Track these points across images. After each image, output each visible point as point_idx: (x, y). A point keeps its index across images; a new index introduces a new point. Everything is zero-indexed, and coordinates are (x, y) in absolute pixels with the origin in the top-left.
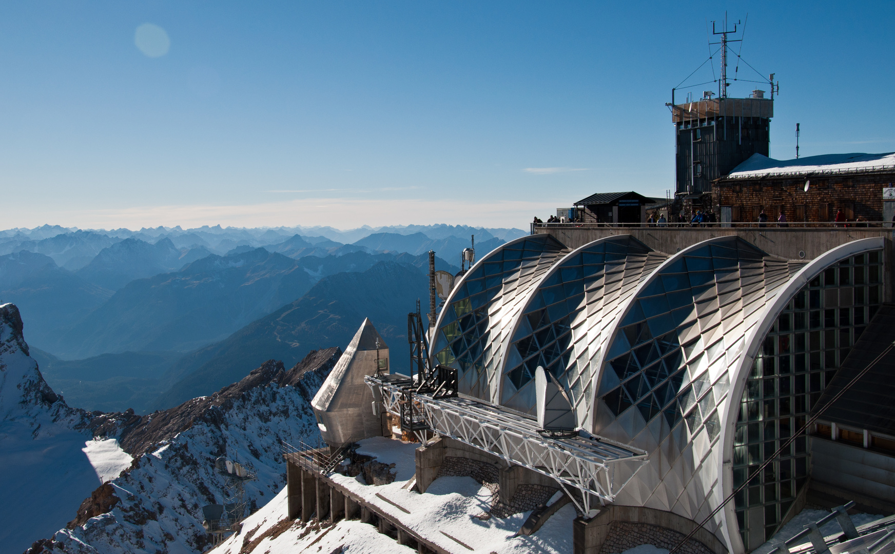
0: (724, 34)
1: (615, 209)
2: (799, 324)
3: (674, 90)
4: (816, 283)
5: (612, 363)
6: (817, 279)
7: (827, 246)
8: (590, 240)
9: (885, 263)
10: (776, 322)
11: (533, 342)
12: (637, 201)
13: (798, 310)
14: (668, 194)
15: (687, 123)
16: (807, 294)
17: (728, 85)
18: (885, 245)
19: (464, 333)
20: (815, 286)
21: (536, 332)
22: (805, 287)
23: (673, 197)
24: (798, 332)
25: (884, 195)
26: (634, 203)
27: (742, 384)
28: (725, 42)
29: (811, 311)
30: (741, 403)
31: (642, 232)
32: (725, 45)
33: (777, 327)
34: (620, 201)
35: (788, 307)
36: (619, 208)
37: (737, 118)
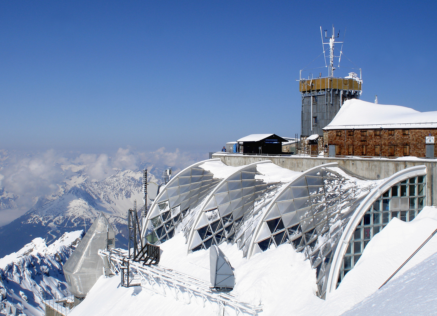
2: (376, 220)
4: (387, 195)
5: (259, 244)
6: (387, 192)
7: (393, 172)
8: (247, 164)
9: (427, 183)
10: (362, 218)
11: (209, 229)
12: (277, 140)
13: (375, 212)
14: (296, 136)
15: (309, 92)
16: (381, 202)
18: (427, 172)
20: (386, 197)
22: (380, 197)
24: (376, 225)
25: (426, 141)
26: (275, 141)
29: (384, 212)
30: (340, 270)
31: (280, 160)
33: (363, 222)
34: (266, 140)
35: (369, 210)
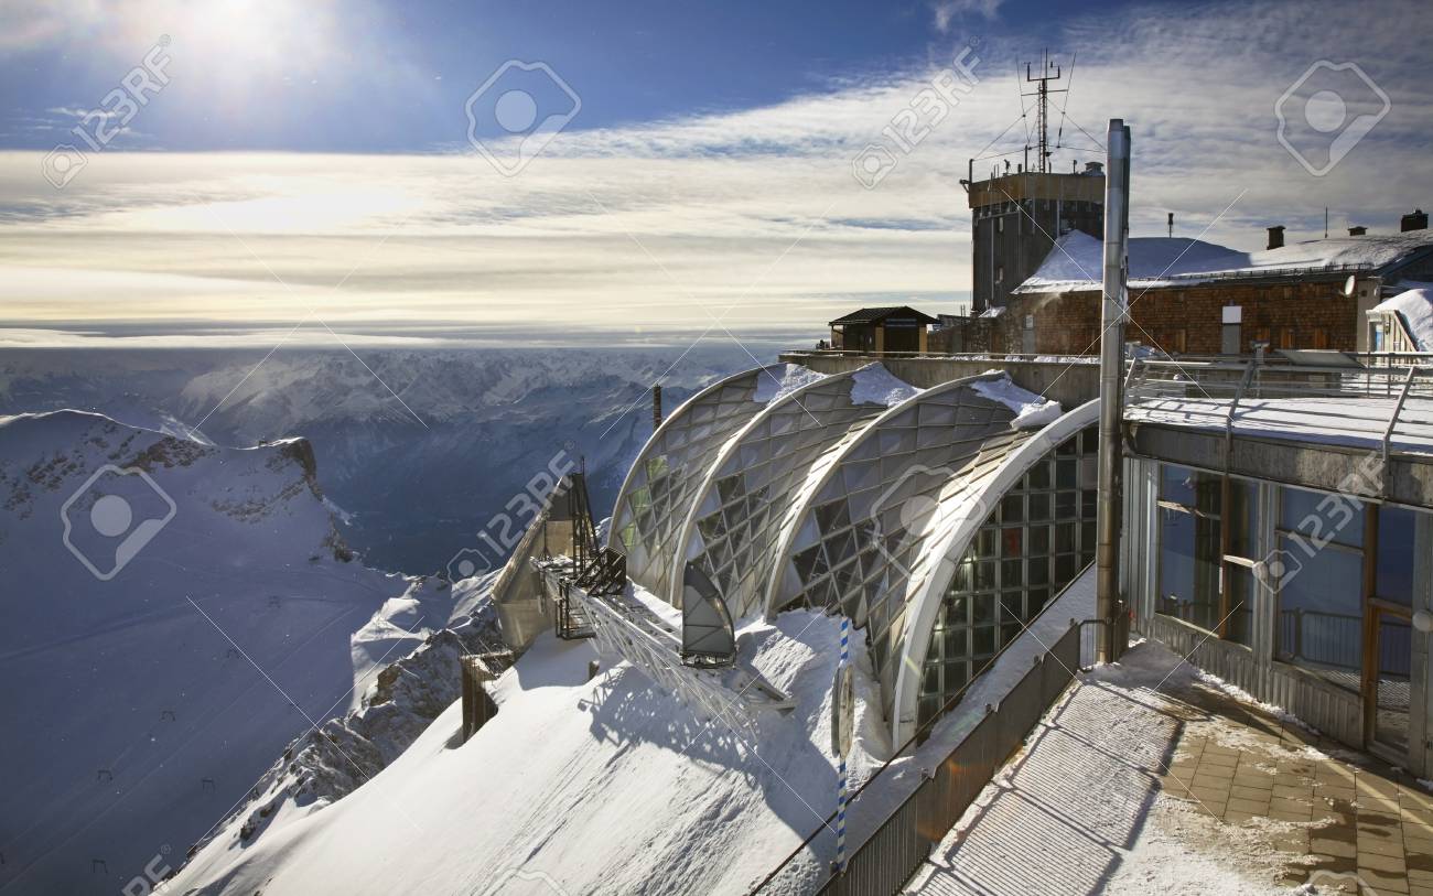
0: (1044, 80)
1: (880, 332)
2: (1039, 509)
3: (971, 161)
4: (1071, 449)
5: (796, 559)
6: (1072, 441)
10: (997, 506)
11: (721, 521)
12: (915, 320)
15: (987, 208)
16: (1053, 468)
17: (1048, 154)
19: (656, 502)
20: (1068, 454)
21: (725, 506)
22: (1049, 456)
23: (968, 315)
24: (1037, 524)
26: (909, 323)
27: (936, 602)
28: (1044, 92)
29: (1059, 492)
30: (933, 630)
32: (1044, 97)
33: (999, 516)
34: (888, 320)
35: (1019, 485)
36: (886, 330)
37: (1053, 203)
